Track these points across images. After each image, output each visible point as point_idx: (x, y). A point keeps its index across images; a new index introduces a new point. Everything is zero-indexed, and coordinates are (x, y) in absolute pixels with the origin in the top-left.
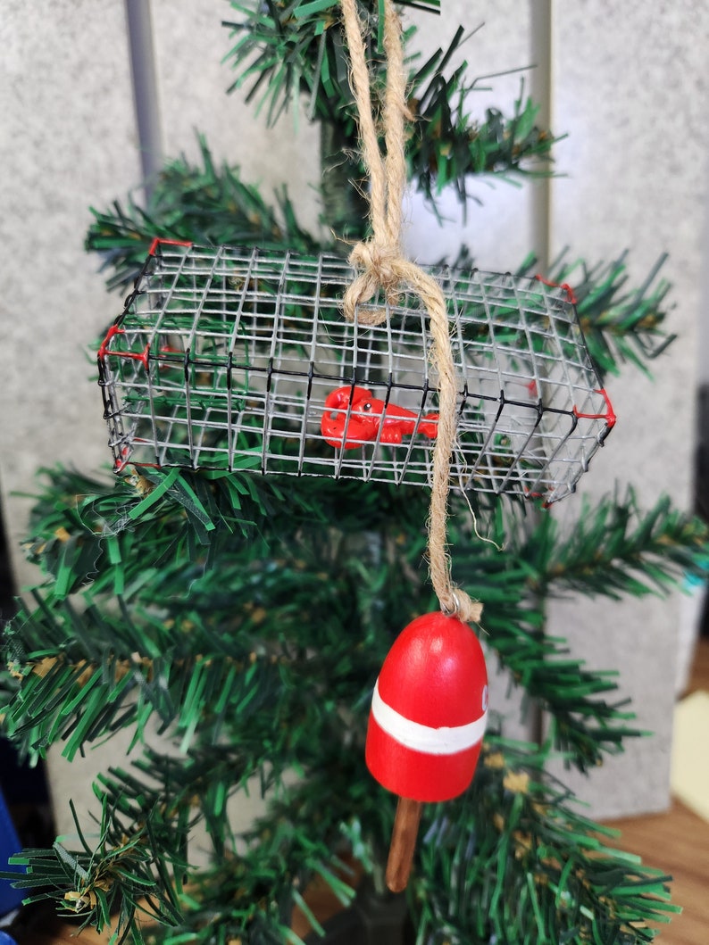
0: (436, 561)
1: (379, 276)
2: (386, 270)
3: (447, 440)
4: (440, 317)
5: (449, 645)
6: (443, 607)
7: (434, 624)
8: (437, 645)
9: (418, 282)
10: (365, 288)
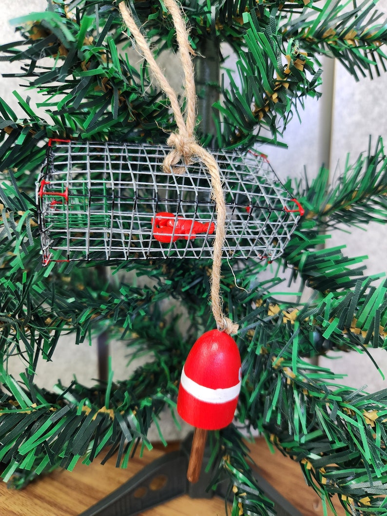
0: (215, 301)
1: (183, 152)
2: (186, 149)
3: (221, 238)
4: (216, 175)
5: (221, 347)
6: (218, 326)
7: (214, 335)
8: (215, 346)
9: (204, 157)
10: (174, 158)
